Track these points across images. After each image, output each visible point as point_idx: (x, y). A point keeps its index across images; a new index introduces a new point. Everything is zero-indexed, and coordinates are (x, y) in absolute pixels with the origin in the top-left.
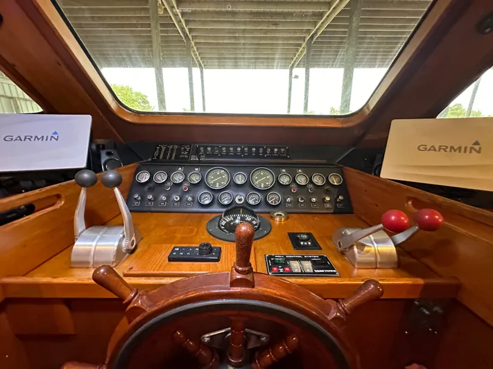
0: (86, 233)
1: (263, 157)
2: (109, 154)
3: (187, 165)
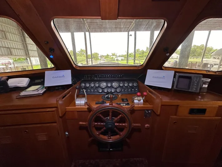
0: (77, 99)
1: (116, 78)
2: (74, 79)
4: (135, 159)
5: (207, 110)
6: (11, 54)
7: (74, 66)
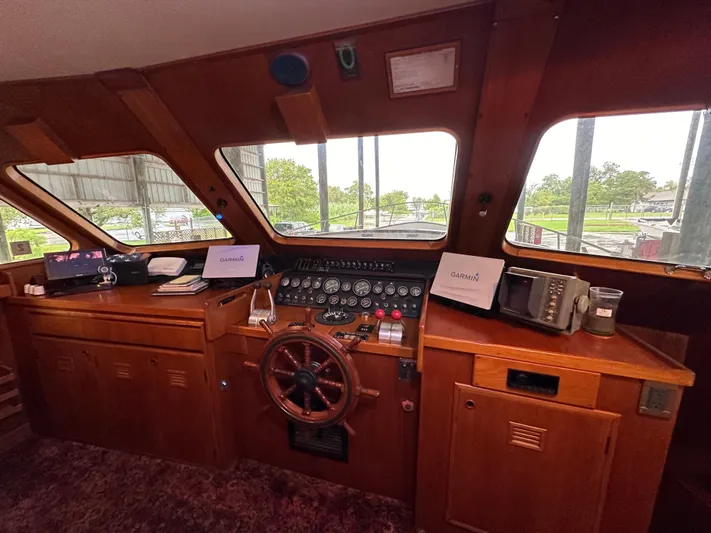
0: (255, 311)
1: (371, 270)
2: (267, 266)
3: (315, 275)
4: (381, 497)
5: (561, 382)
6: (187, 201)
7: (272, 235)
